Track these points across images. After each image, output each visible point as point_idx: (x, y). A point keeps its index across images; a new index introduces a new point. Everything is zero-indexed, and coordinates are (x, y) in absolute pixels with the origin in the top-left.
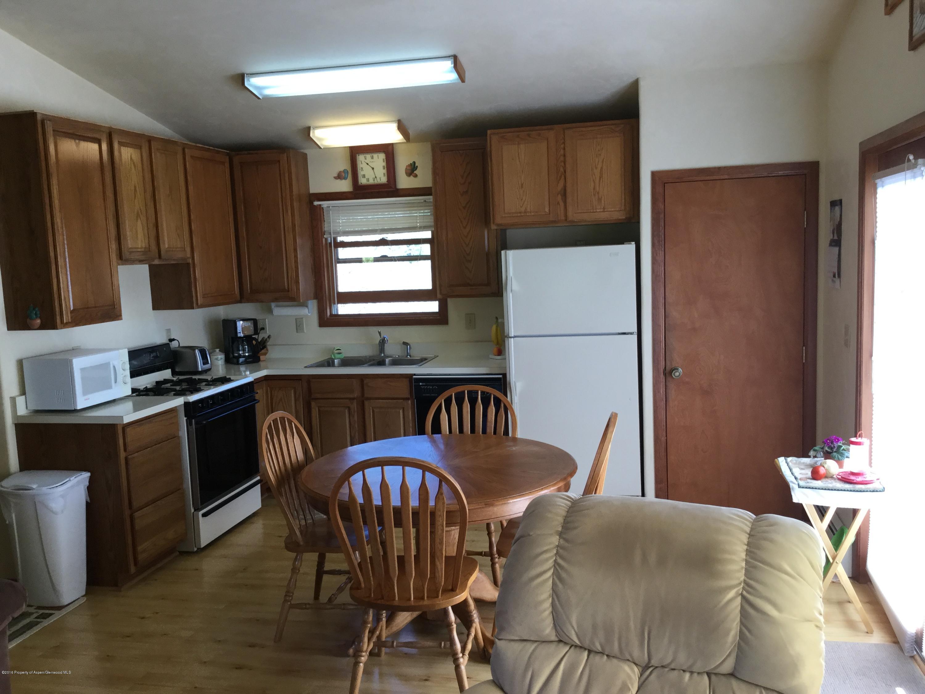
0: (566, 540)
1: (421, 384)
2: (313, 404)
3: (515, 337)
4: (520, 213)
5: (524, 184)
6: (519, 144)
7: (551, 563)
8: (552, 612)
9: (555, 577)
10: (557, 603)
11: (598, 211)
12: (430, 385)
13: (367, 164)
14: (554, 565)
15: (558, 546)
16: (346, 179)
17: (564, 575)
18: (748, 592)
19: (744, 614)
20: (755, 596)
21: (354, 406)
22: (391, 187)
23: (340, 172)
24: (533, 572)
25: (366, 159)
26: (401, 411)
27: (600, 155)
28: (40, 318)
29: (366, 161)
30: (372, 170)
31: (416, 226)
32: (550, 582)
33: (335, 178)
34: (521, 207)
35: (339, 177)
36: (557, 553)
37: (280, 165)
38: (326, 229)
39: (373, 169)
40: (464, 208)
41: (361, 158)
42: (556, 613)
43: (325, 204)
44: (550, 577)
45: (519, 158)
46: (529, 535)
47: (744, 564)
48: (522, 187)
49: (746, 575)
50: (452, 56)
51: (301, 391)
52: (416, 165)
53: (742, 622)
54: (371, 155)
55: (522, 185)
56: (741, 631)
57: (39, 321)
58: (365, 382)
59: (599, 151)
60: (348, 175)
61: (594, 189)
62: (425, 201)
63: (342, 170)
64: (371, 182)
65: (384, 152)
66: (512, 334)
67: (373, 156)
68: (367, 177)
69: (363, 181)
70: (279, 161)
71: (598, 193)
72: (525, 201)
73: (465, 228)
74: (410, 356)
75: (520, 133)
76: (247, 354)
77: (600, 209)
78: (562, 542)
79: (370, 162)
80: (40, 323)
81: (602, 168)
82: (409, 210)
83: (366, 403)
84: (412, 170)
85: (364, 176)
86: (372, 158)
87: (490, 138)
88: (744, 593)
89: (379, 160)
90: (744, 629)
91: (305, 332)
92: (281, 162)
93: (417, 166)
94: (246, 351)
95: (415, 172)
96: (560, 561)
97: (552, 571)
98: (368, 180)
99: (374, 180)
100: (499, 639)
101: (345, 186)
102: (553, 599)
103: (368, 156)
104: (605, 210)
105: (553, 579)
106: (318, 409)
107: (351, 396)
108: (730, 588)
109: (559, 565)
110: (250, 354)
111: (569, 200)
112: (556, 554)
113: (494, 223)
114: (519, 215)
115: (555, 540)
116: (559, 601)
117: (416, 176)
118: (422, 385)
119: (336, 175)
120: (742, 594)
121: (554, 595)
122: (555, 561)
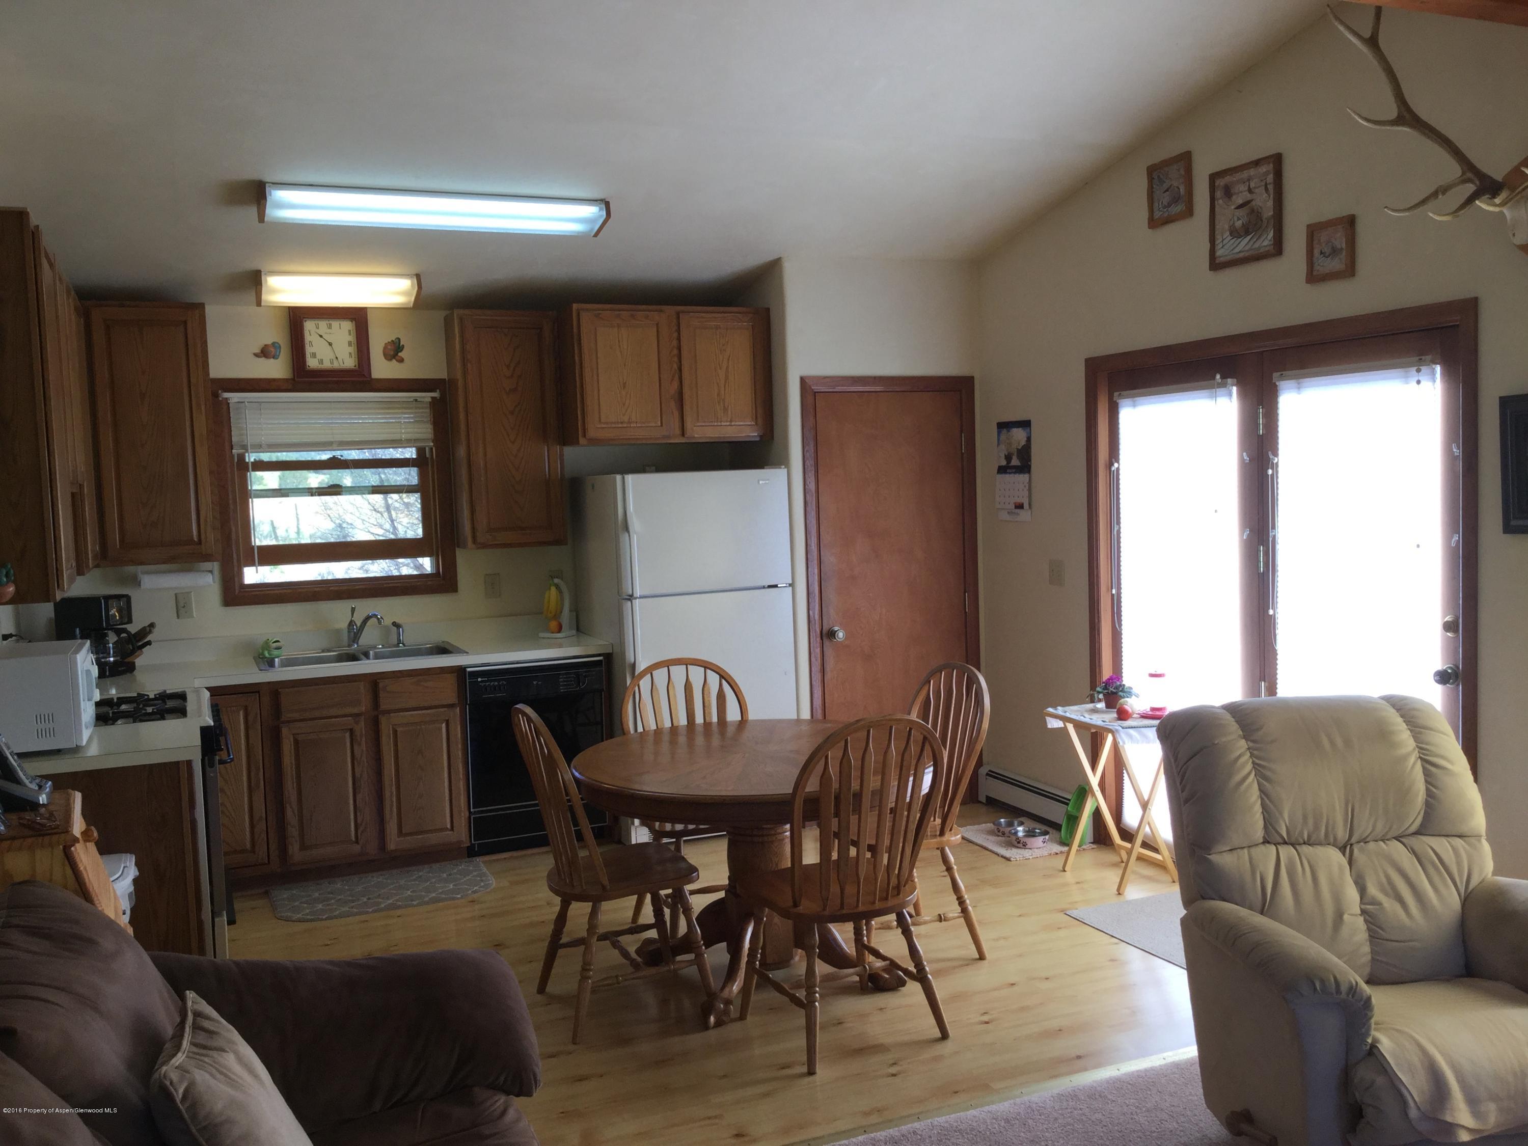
0: (1254, 741)
1: (479, 679)
2: (285, 731)
3: (641, 597)
4: (622, 423)
5: (627, 383)
6: (619, 326)
7: (1249, 766)
8: (1263, 813)
9: (1258, 778)
10: (1267, 802)
11: (723, 424)
12: (495, 681)
13: (321, 336)
14: (1254, 767)
15: (1249, 749)
16: (277, 359)
17: (1268, 773)
18: (1423, 754)
19: (1427, 774)
20: (1430, 756)
21: (361, 727)
22: (364, 375)
23: (265, 345)
24: (1238, 778)
25: (318, 328)
26: (444, 725)
27: (725, 350)
28: (15, 582)
29: (318, 331)
30: (329, 347)
31: (399, 438)
32: (1256, 786)
33: (256, 355)
34: (624, 415)
35: (265, 353)
36: (1252, 755)
37: (186, 329)
38: (235, 439)
39: (330, 344)
40: (512, 413)
41: (309, 326)
42: (1267, 813)
43: (234, 397)
44: (1253, 780)
45: (620, 346)
46: (1214, 744)
47: (1409, 732)
48: (624, 387)
49: (1415, 741)
50: (602, 200)
51: (259, 711)
52: (401, 344)
53: (1426, 781)
54: (328, 322)
55: (625, 384)
56: (1427, 789)
57: (11, 589)
58: (381, 685)
59: (723, 345)
60: (280, 352)
61: (718, 395)
62: (416, 400)
63: (269, 342)
64: (327, 365)
65: (352, 320)
66: (638, 593)
67: (330, 325)
68: (319, 357)
69: (312, 363)
70: (185, 322)
71: (724, 400)
72: (628, 407)
73: (513, 443)
74: (403, 644)
75: (620, 312)
76: (112, 659)
77: (727, 421)
78: (1251, 744)
79: (326, 333)
80: (13, 592)
81: (727, 368)
82: (384, 414)
83: (383, 720)
84: (394, 351)
85: (314, 355)
86: (330, 327)
87: (578, 315)
88: (1421, 755)
89: (343, 332)
90: (1429, 786)
91: (195, 616)
92: (189, 325)
93: (403, 346)
94: (110, 653)
95: (400, 354)
96: (1257, 761)
97: (1253, 773)
98: (321, 362)
99: (332, 362)
100: (1210, 855)
101: (276, 369)
102: (1262, 799)
103: (323, 324)
104: (733, 424)
105: (1257, 780)
106: (294, 737)
107: (355, 710)
108: (1409, 755)
109: (1257, 764)
110: (118, 658)
111: (687, 408)
112: (1251, 757)
113: (584, 436)
114: (620, 426)
115: (1243, 743)
116: (1270, 801)
117: (401, 360)
118: (482, 682)
119: (258, 351)
120: (1420, 758)
121: (1263, 796)
122: (1253, 763)
